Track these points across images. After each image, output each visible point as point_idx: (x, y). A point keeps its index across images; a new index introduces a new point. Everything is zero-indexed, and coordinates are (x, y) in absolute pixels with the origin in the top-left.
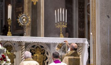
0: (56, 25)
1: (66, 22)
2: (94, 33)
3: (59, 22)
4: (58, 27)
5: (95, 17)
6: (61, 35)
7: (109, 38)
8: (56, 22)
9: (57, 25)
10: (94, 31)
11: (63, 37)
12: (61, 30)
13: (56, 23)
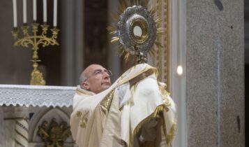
0: (15, 35)
1: (55, 24)
2: (164, 68)
3: (25, 25)
4: (24, 42)
5: (167, 7)
6: (37, 73)
7: (219, 87)
8: (15, 25)
9: (21, 36)
10: (164, 61)
11: (43, 81)
12: (35, 56)
13: (15, 29)
